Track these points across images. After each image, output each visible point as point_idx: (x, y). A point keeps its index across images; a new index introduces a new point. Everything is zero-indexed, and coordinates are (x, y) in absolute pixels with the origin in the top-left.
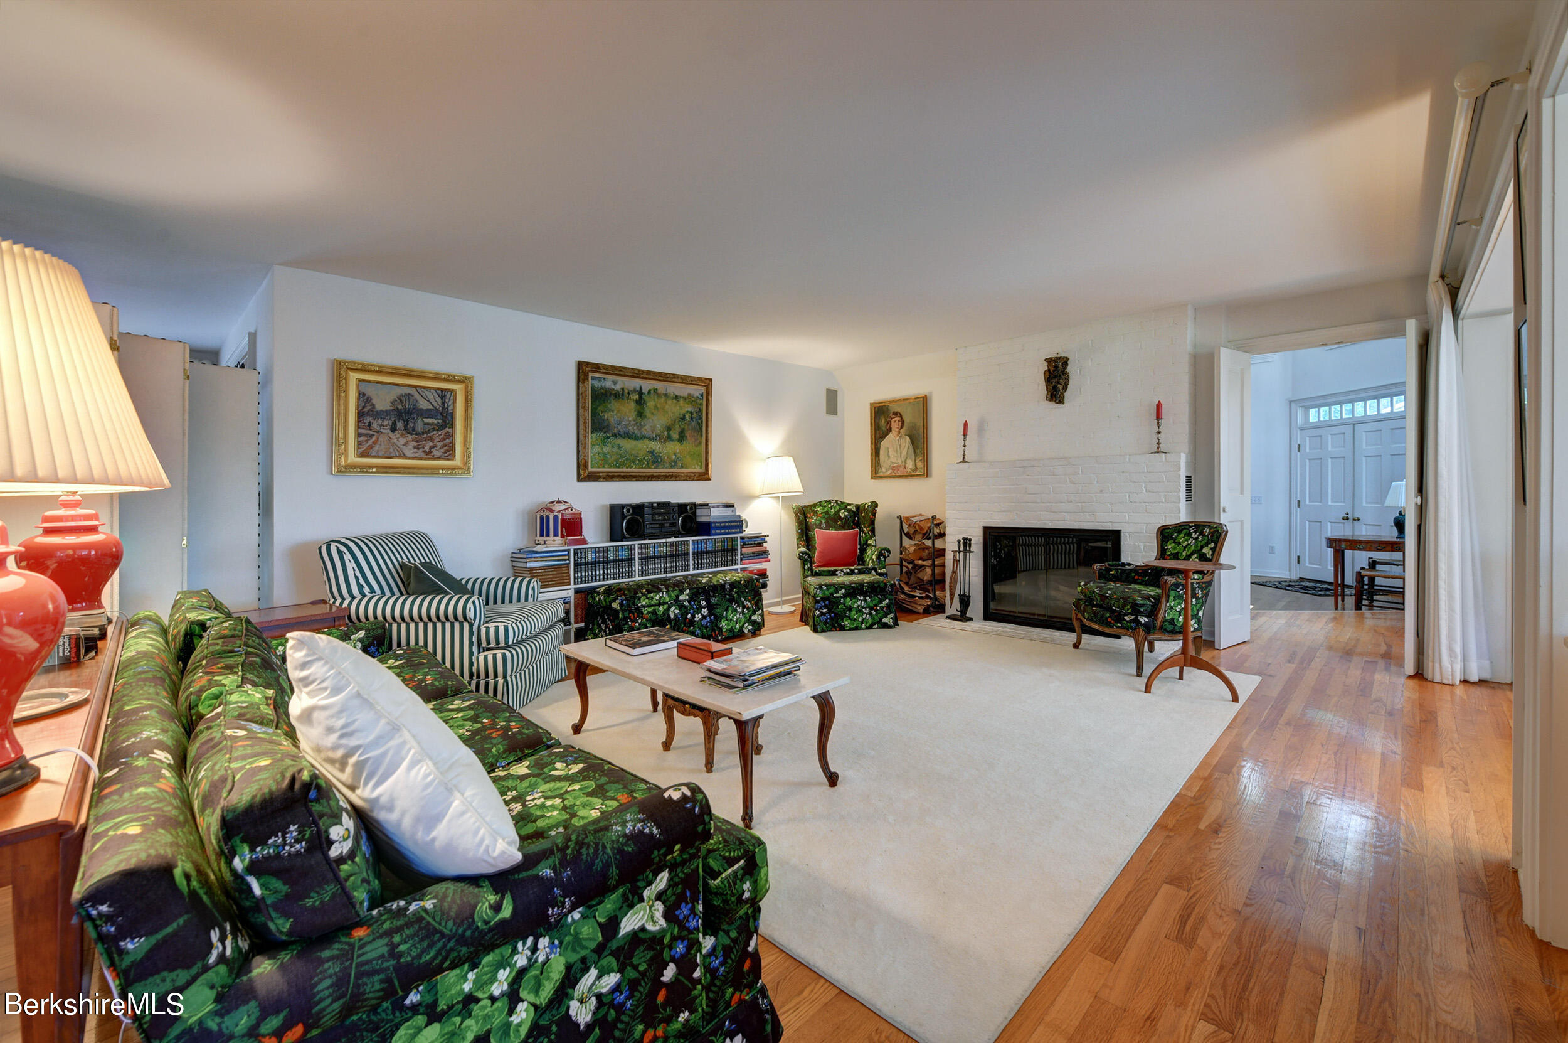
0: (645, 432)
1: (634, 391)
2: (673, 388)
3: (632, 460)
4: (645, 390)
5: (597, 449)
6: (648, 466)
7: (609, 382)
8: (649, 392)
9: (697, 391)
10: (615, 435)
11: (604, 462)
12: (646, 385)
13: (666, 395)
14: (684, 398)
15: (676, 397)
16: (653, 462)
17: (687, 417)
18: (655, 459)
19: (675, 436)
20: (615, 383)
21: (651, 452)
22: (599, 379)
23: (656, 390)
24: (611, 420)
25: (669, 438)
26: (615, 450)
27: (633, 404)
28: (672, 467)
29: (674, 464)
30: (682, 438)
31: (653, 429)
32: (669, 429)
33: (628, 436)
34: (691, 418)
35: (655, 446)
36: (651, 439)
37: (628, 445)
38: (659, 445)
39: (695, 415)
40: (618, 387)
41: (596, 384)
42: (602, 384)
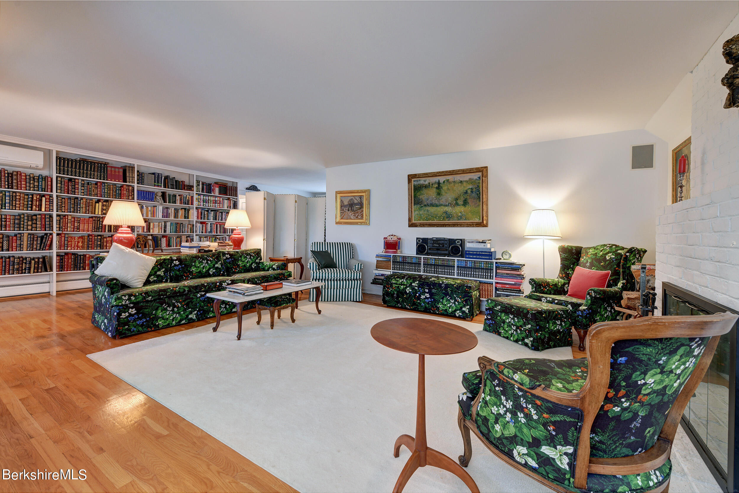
0: (441, 203)
1: (436, 183)
2: (458, 178)
3: (435, 216)
4: (441, 181)
5: (417, 212)
6: (444, 219)
7: (422, 181)
8: (444, 182)
9: (475, 176)
10: (425, 206)
11: (420, 218)
12: (442, 179)
13: (454, 182)
14: (467, 182)
15: (461, 182)
16: (447, 217)
17: (469, 191)
18: (448, 216)
19: (460, 202)
20: (425, 181)
21: (446, 212)
22: (417, 181)
23: (448, 181)
24: (423, 199)
25: (457, 204)
26: (426, 212)
27: (435, 190)
28: (459, 219)
29: (460, 218)
30: (465, 203)
31: (446, 201)
32: (456, 199)
33: (432, 205)
34: (472, 192)
35: (449, 209)
36: (445, 206)
37: (432, 210)
38: (450, 208)
39: (474, 190)
40: (427, 183)
41: (416, 183)
42: (419, 183)
